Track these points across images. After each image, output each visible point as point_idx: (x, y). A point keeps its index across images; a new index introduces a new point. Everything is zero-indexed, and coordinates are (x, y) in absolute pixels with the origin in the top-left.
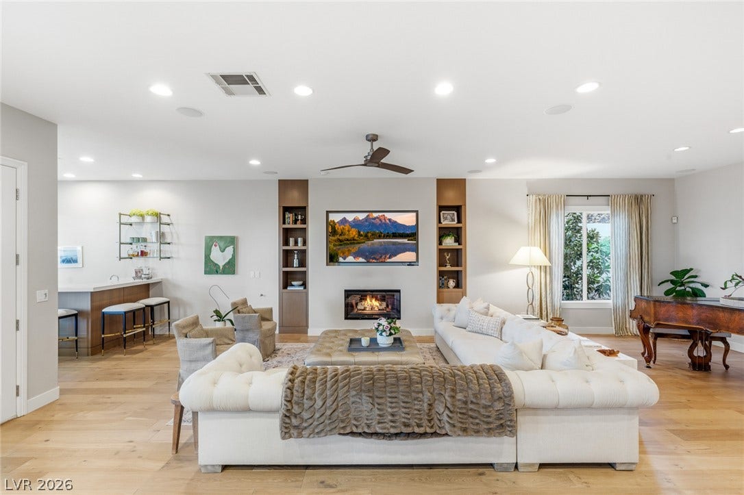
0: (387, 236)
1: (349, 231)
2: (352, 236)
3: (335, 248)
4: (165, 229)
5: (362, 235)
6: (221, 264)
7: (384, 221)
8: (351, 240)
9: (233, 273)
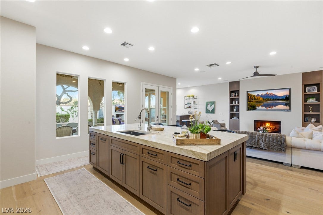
0: (273, 100)
1: (260, 98)
2: (261, 100)
4: (195, 100)
6: (210, 110)
9: (214, 113)
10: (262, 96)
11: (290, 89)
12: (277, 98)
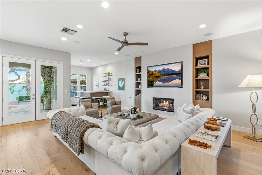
2: (158, 75)
3: (153, 79)
5: (161, 75)
6: (121, 87)
7: (168, 70)
8: (158, 76)
10: (159, 71)
11: (181, 63)
12: (173, 73)
